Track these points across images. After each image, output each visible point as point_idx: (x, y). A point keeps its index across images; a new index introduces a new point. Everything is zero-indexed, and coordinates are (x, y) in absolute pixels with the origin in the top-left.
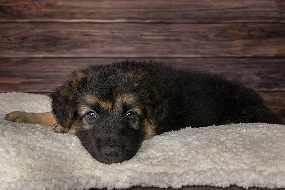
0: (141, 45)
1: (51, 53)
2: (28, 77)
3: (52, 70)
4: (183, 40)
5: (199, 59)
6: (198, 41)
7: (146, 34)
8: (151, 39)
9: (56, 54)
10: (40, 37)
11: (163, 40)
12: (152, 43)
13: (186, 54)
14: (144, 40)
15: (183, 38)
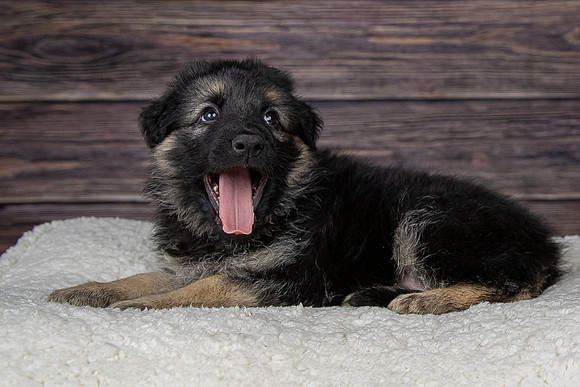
0: (367, 63)
1: (104, 89)
2: (40, 157)
3: (109, 137)
4: (489, 49)
5: (536, 104)
6: (534, 51)
7: (380, 29)
8: (396, 46)
9: (118, 92)
10: (71, 42)
11: (432, 48)
12: (399, 55)
13: (498, 90)
14: (375, 49)
15: (490, 43)
